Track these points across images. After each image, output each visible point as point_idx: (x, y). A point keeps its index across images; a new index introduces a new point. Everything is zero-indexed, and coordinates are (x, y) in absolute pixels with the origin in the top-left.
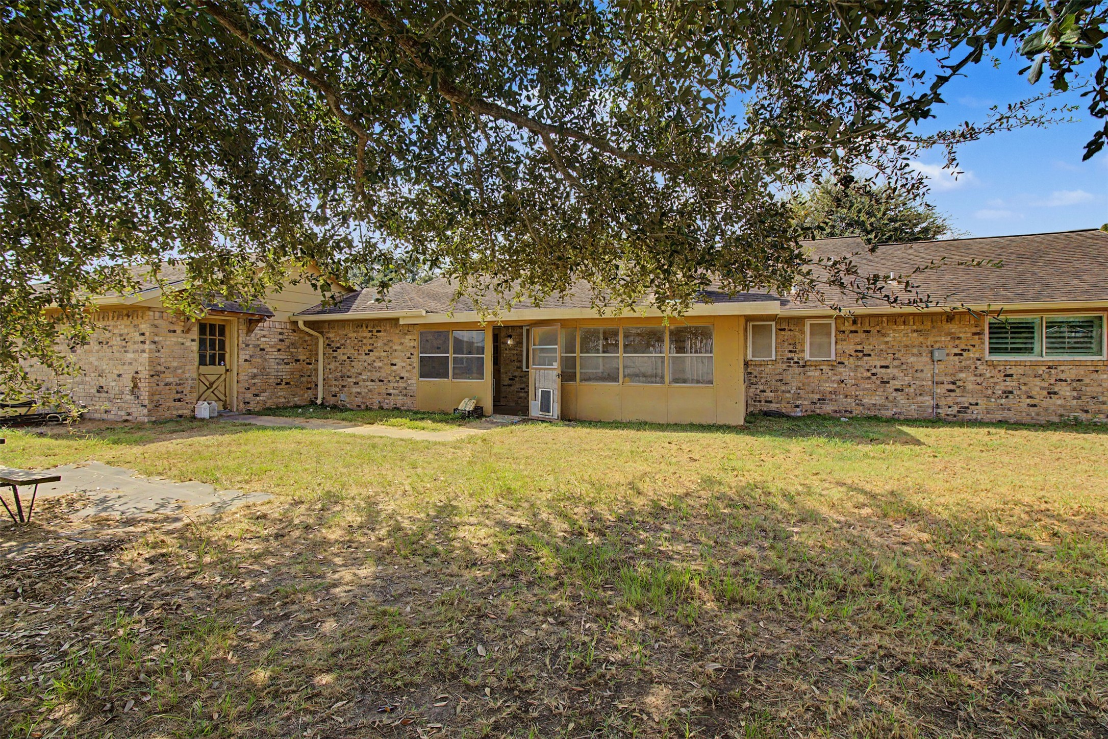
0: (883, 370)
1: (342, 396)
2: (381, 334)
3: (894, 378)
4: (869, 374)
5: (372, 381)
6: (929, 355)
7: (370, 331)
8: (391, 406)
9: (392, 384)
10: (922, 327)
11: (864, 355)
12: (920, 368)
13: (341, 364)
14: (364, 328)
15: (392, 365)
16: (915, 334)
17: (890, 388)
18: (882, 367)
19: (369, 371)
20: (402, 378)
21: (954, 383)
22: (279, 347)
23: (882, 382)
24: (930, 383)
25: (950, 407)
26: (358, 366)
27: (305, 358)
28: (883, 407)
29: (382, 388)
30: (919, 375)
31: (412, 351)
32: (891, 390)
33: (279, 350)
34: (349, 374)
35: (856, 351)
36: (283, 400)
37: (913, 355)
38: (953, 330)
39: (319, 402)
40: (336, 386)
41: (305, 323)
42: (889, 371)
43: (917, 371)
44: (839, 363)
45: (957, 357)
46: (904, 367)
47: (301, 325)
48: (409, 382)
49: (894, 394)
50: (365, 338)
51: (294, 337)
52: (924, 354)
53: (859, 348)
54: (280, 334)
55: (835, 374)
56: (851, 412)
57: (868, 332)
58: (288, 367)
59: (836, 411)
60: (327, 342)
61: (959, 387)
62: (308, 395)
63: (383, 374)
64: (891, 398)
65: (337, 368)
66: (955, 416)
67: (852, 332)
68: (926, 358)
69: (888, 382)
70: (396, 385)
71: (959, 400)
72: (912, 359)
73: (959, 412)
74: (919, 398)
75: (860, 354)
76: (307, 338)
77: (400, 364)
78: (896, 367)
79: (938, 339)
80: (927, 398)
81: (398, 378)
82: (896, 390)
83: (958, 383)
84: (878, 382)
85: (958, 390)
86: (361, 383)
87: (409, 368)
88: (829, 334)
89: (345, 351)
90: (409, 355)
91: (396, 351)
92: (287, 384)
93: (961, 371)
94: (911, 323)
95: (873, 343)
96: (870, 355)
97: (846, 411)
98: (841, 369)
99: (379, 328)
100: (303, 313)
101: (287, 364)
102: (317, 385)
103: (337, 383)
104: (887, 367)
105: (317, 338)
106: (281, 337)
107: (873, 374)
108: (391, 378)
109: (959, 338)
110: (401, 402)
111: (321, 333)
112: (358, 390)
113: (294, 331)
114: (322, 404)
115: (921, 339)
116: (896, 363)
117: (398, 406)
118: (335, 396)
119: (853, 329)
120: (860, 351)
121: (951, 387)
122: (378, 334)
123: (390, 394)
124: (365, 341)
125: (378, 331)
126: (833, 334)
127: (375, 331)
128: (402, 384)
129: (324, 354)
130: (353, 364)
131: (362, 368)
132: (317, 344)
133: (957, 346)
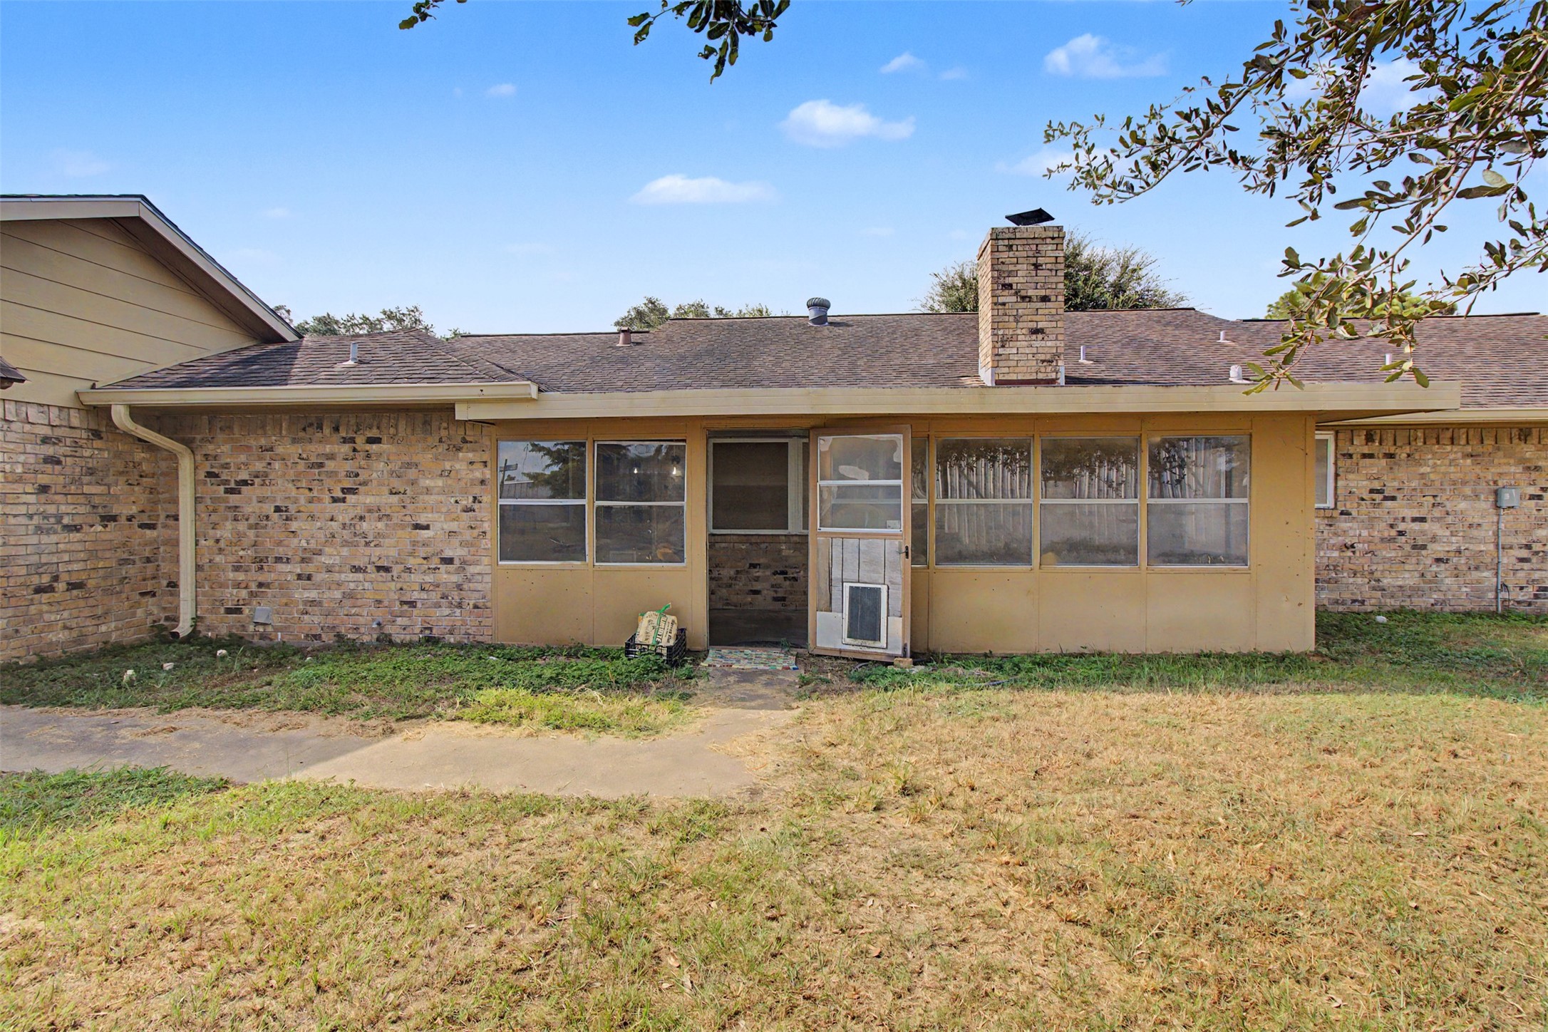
0: (1417, 526)
1: (262, 611)
2: (384, 447)
3: (1434, 539)
4: (1393, 533)
5: (356, 569)
6: (1491, 499)
7: (345, 441)
8: (415, 634)
9: (416, 578)
10: (1479, 449)
11: (1386, 498)
12: (1476, 521)
13: (256, 526)
14: (327, 431)
15: (417, 527)
16: (1469, 461)
17: (1427, 556)
18: (1414, 520)
19: (346, 543)
20: (449, 561)
21: (1528, 547)
22: (43, 479)
23: (1414, 547)
24: (1491, 547)
25: (1522, 588)
26: (307, 531)
27: (134, 510)
28: (1416, 590)
29: (388, 588)
30: (1475, 532)
31: (477, 490)
32: (1429, 561)
33: (44, 489)
34: (280, 551)
35: (1372, 491)
36: (62, 636)
37: (1465, 498)
38: (1528, 455)
39: (184, 628)
40: (238, 585)
41: (139, 413)
42: (1425, 526)
43: (1471, 526)
44: (1342, 513)
45: (1533, 502)
46: (1450, 519)
47: (120, 416)
48: (472, 569)
49: (1434, 568)
50: (331, 457)
51: (97, 453)
52: (1482, 497)
53: (1377, 485)
54: (45, 440)
55: (1336, 534)
56: (1363, 602)
57: (1391, 456)
58: (75, 536)
59: (1337, 602)
60: (207, 467)
61: (1537, 553)
62: (150, 611)
63: (388, 551)
64: (1429, 577)
65: (240, 536)
66: (1530, 604)
67: (1364, 456)
68: (1485, 504)
69: (1424, 547)
70: (429, 578)
71: (1537, 575)
72: (1463, 505)
73: (1536, 596)
74: (1475, 575)
75: (1378, 497)
76: (139, 455)
77: (440, 525)
78: (1439, 519)
79: (1505, 469)
80: (1485, 574)
81: (435, 562)
82: (1438, 560)
83: (1536, 547)
84: (1408, 548)
85: (1534, 560)
86: (318, 578)
87: (468, 535)
88: (1323, 459)
89: (267, 491)
90: (467, 501)
91: (428, 491)
92: (72, 586)
93: (1540, 526)
94: (1463, 442)
95: (1401, 478)
96: (1393, 498)
97: (1354, 601)
98: (1344, 524)
99: (374, 433)
100: (127, 384)
101: (76, 528)
102: (173, 585)
103: (241, 576)
104: (1423, 520)
105: (173, 457)
106: (49, 450)
107: (1401, 533)
108: (411, 562)
109: (1537, 468)
110: (446, 623)
111: (188, 443)
112: (313, 594)
113: (97, 434)
114: (194, 633)
115: (1478, 469)
116: (1437, 512)
117: (436, 633)
118: (238, 611)
119: (1366, 450)
120: (1378, 492)
121: (1524, 553)
122: (374, 448)
123: (412, 604)
124: (330, 465)
125: (371, 441)
126: (1331, 459)
127: (360, 440)
128: (447, 576)
129: (197, 500)
130: (294, 526)
131: (321, 536)
132: (173, 474)
133: (1533, 483)
